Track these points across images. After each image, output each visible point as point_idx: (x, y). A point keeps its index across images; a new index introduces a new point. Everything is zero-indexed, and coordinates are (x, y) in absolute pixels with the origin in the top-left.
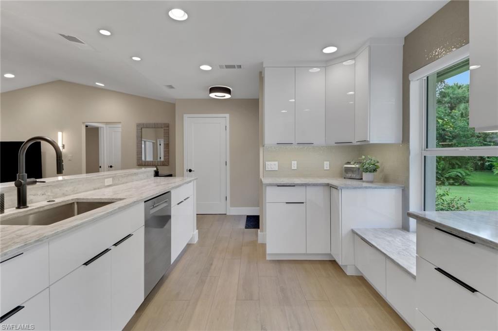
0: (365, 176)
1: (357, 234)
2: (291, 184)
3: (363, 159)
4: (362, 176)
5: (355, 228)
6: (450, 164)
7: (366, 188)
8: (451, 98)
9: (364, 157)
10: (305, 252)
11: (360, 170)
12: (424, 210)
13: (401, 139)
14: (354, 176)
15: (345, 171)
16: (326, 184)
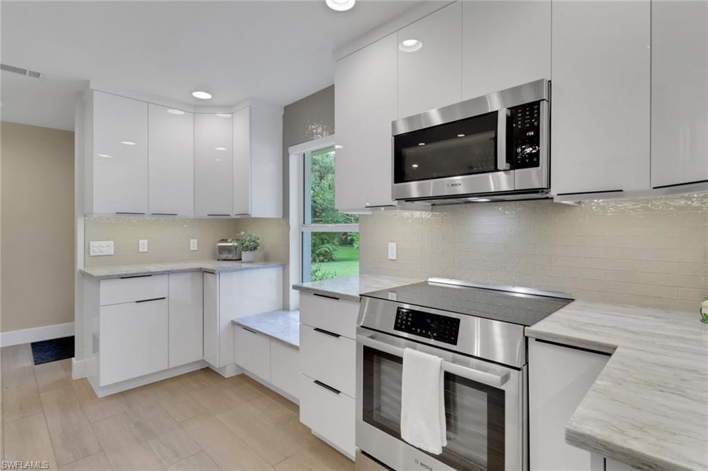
0: (245, 256)
1: (239, 325)
2: (146, 273)
3: (243, 236)
4: (241, 256)
5: (235, 318)
6: (320, 239)
7: (247, 269)
8: (320, 167)
9: (243, 233)
10: (167, 368)
11: (238, 249)
12: (302, 282)
13: (282, 215)
14: (230, 256)
15: (219, 252)
16: (197, 269)
